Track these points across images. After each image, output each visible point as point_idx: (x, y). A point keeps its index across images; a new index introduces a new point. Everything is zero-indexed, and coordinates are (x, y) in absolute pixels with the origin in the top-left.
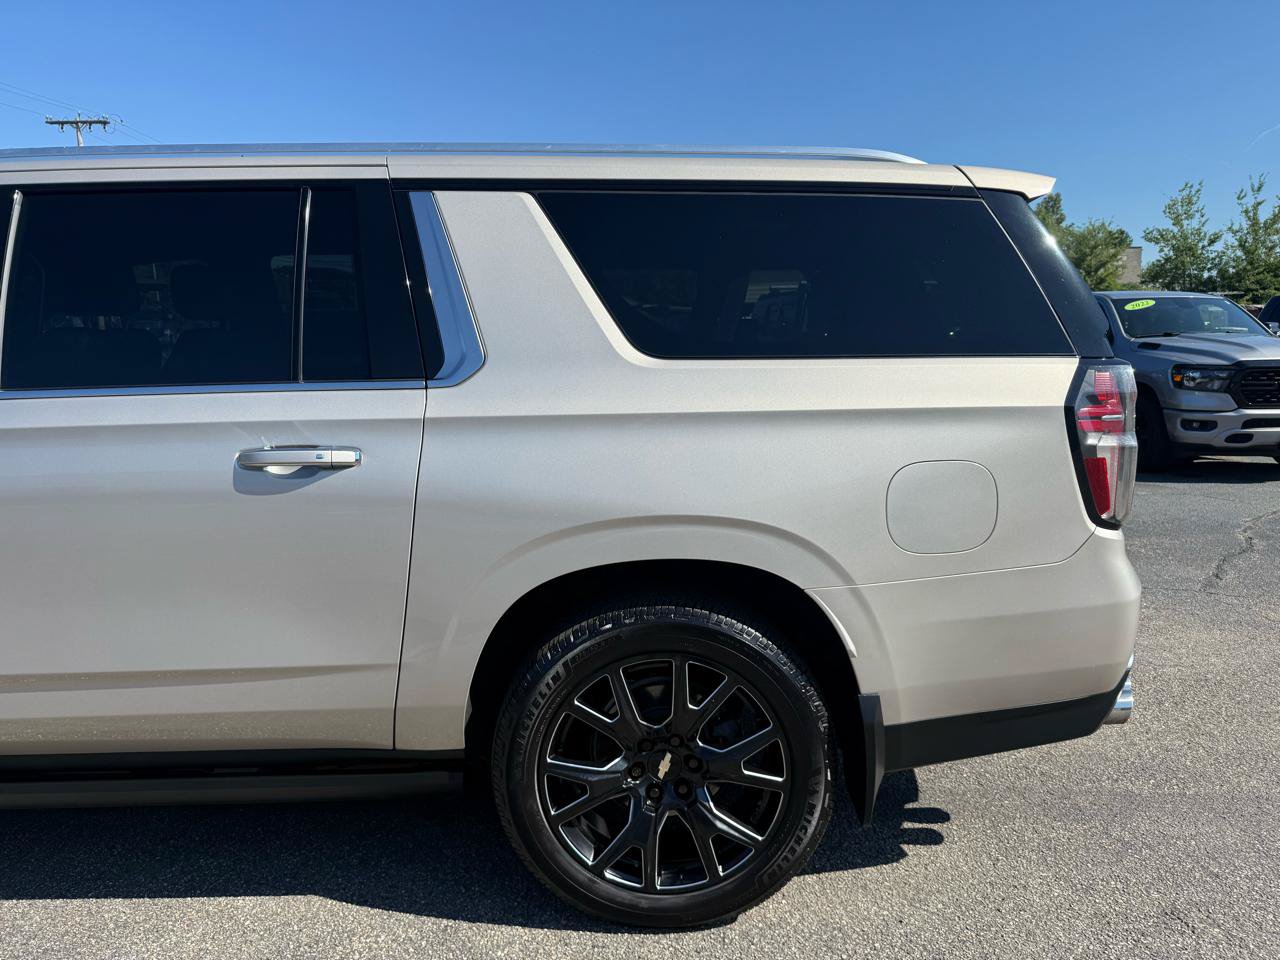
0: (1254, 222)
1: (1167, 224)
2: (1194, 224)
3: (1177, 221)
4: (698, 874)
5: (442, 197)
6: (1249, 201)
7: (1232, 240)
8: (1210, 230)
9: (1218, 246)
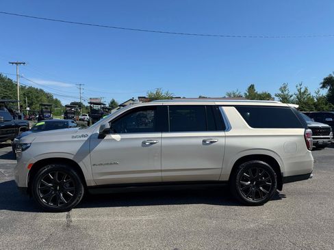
0: (300, 92)
1: (280, 92)
2: (287, 92)
3: (282, 92)
4: (259, 197)
5: (223, 107)
6: (299, 88)
7: (295, 96)
8: (290, 94)
9: (292, 98)
